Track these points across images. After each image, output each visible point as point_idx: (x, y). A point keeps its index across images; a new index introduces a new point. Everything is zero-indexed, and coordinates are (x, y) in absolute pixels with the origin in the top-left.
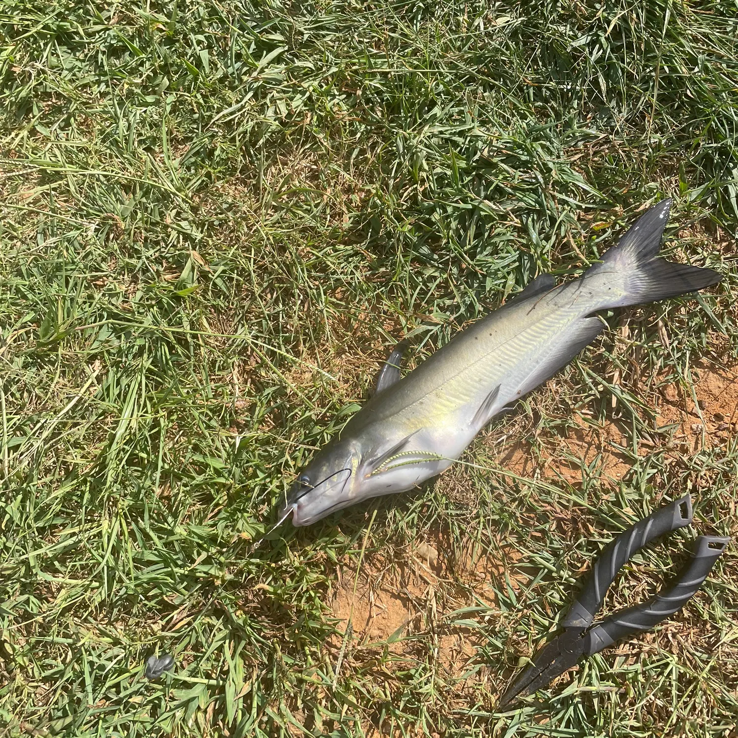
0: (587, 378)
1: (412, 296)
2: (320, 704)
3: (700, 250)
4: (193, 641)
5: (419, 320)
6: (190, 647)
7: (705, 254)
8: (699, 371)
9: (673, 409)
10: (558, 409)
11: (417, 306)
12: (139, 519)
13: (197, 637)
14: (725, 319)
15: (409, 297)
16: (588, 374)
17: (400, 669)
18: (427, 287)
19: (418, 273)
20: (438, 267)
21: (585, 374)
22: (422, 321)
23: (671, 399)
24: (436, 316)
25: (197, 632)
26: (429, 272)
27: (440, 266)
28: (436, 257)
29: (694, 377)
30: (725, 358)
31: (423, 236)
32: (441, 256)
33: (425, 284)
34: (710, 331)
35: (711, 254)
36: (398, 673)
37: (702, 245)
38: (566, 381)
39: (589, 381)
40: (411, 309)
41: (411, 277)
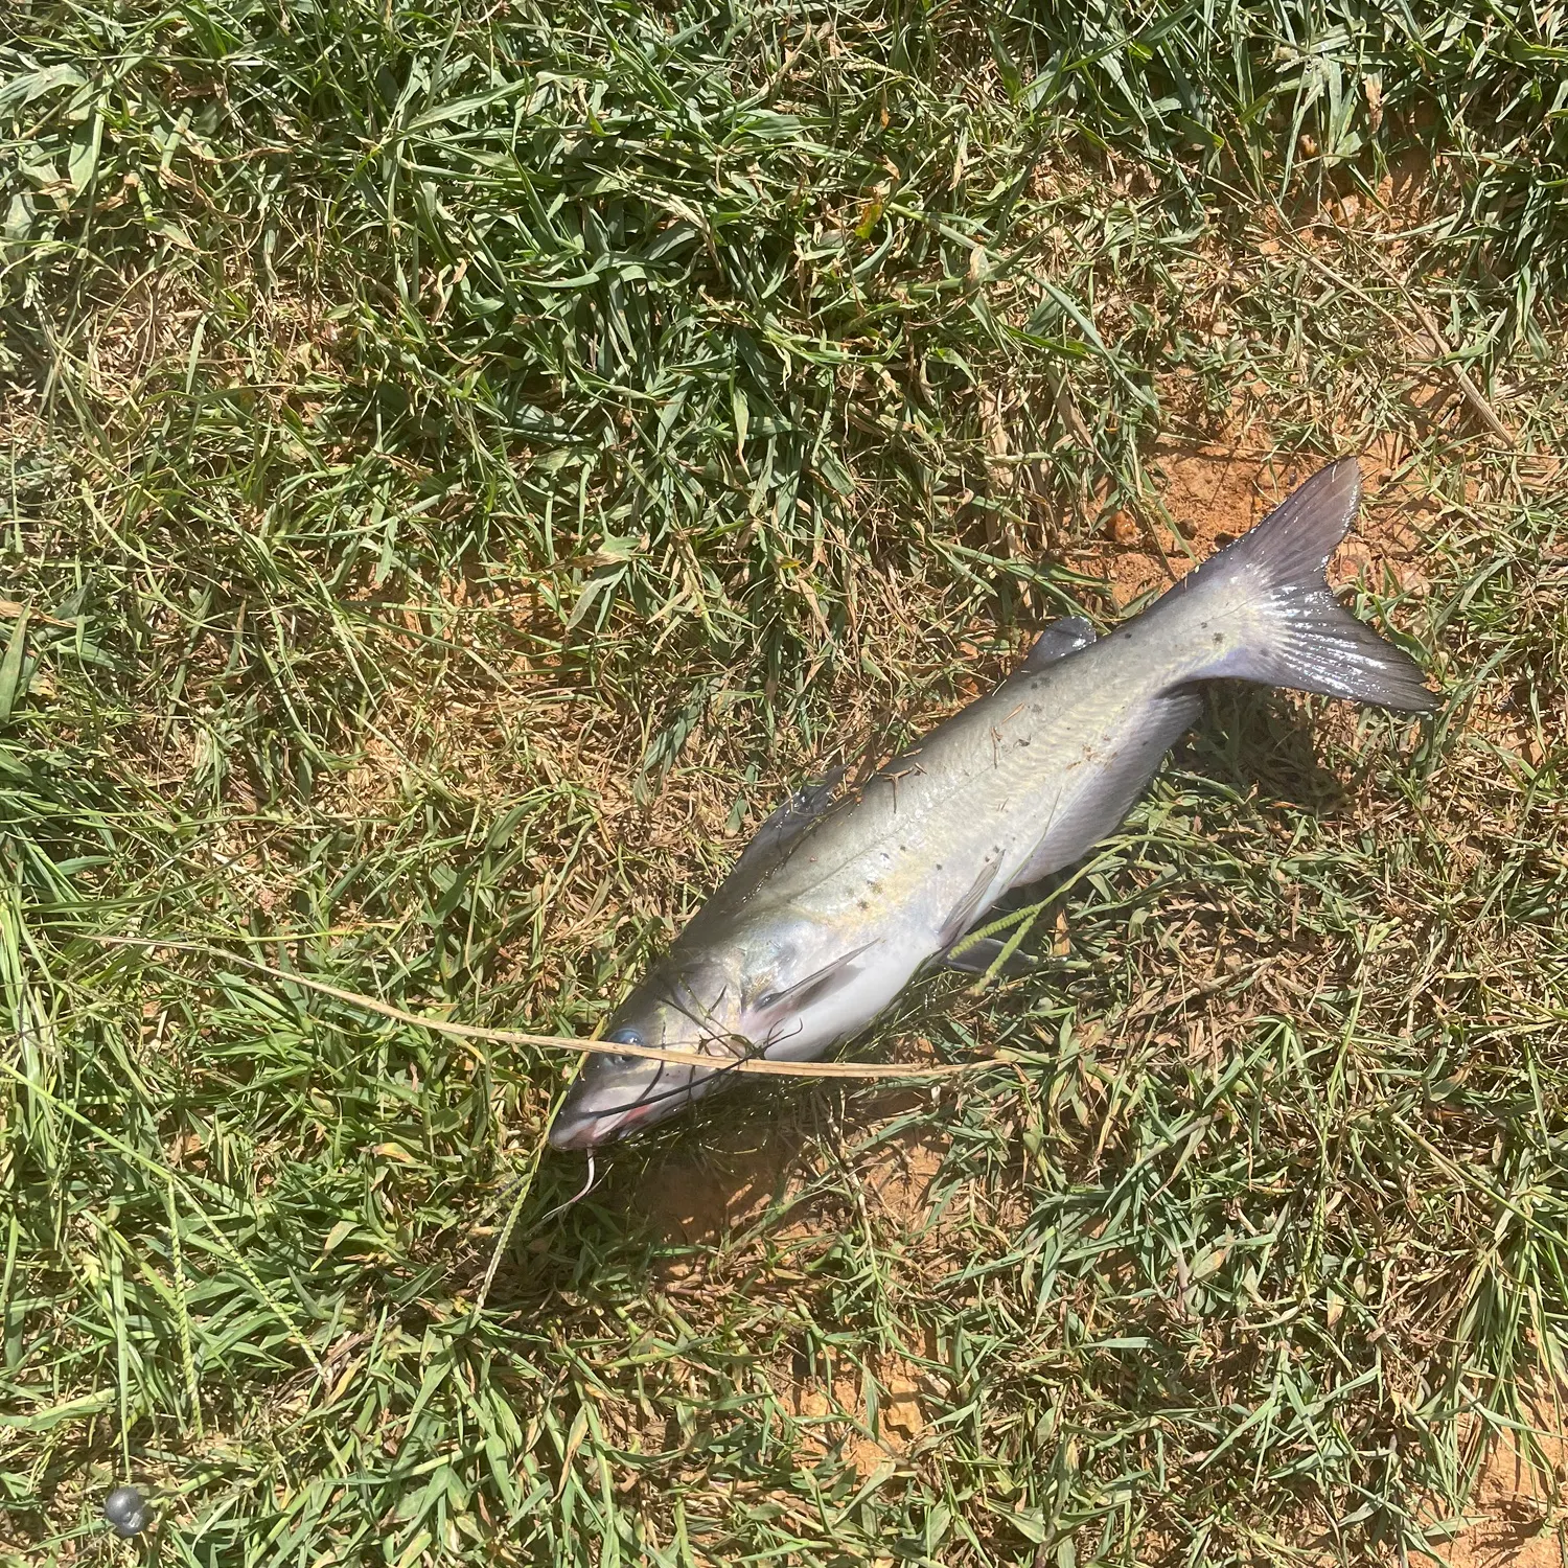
0: (958, 564)
1: (541, 526)
2: (687, 1388)
3: (1086, 210)
4: (385, 1399)
5: (577, 572)
6: (385, 1412)
7: (1099, 213)
8: (1163, 463)
9: (1137, 557)
10: (925, 647)
11: (564, 546)
12: (160, 1227)
13: (391, 1389)
14: (1179, 339)
15: (535, 533)
16: (958, 555)
17: (811, 1257)
18: (566, 495)
19: (535, 473)
20: (572, 444)
21: (952, 559)
22: (585, 573)
23: (1127, 541)
24: (612, 550)
25: (385, 1382)
26: (559, 461)
27: (576, 438)
28: (559, 422)
29: (1157, 480)
30: (1203, 420)
31: (513, 384)
32: (569, 417)
33: (559, 491)
34: (1159, 375)
35: (1110, 209)
36: (810, 1267)
37: (1088, 199)
38: (920, 588)
39: (965, 569)
40: (553, 557)
41: (522, 489)
